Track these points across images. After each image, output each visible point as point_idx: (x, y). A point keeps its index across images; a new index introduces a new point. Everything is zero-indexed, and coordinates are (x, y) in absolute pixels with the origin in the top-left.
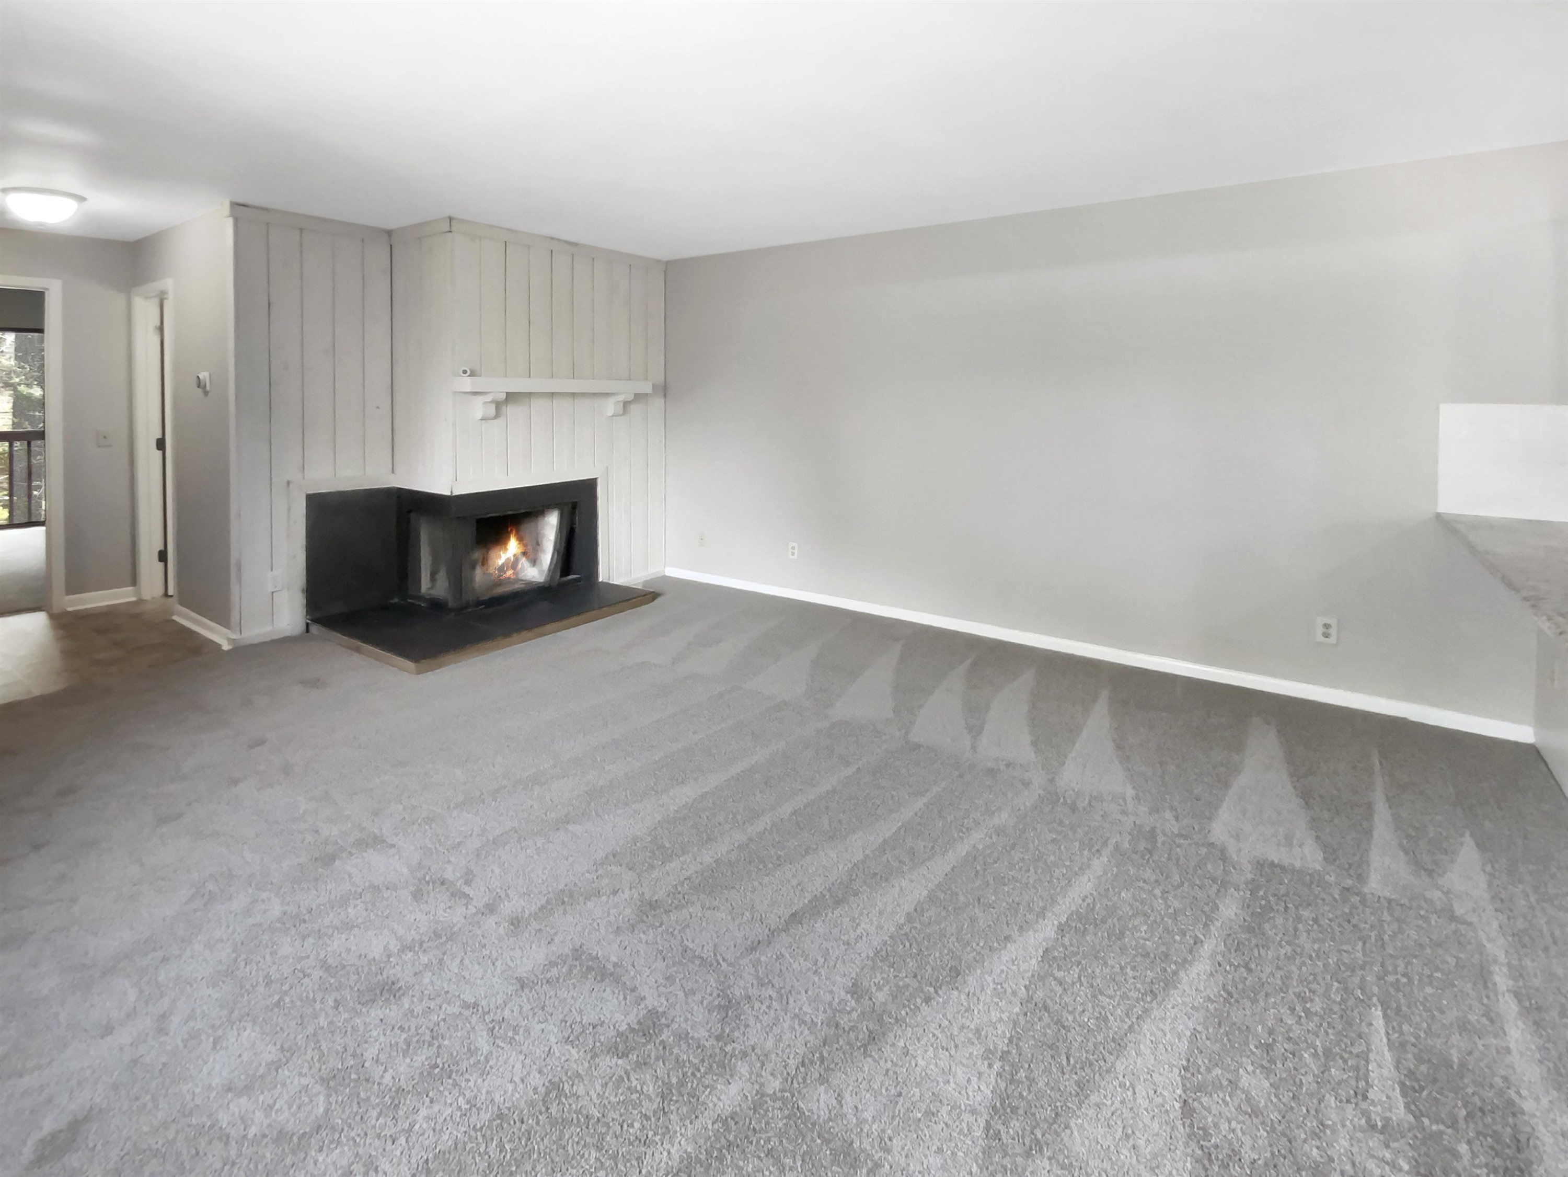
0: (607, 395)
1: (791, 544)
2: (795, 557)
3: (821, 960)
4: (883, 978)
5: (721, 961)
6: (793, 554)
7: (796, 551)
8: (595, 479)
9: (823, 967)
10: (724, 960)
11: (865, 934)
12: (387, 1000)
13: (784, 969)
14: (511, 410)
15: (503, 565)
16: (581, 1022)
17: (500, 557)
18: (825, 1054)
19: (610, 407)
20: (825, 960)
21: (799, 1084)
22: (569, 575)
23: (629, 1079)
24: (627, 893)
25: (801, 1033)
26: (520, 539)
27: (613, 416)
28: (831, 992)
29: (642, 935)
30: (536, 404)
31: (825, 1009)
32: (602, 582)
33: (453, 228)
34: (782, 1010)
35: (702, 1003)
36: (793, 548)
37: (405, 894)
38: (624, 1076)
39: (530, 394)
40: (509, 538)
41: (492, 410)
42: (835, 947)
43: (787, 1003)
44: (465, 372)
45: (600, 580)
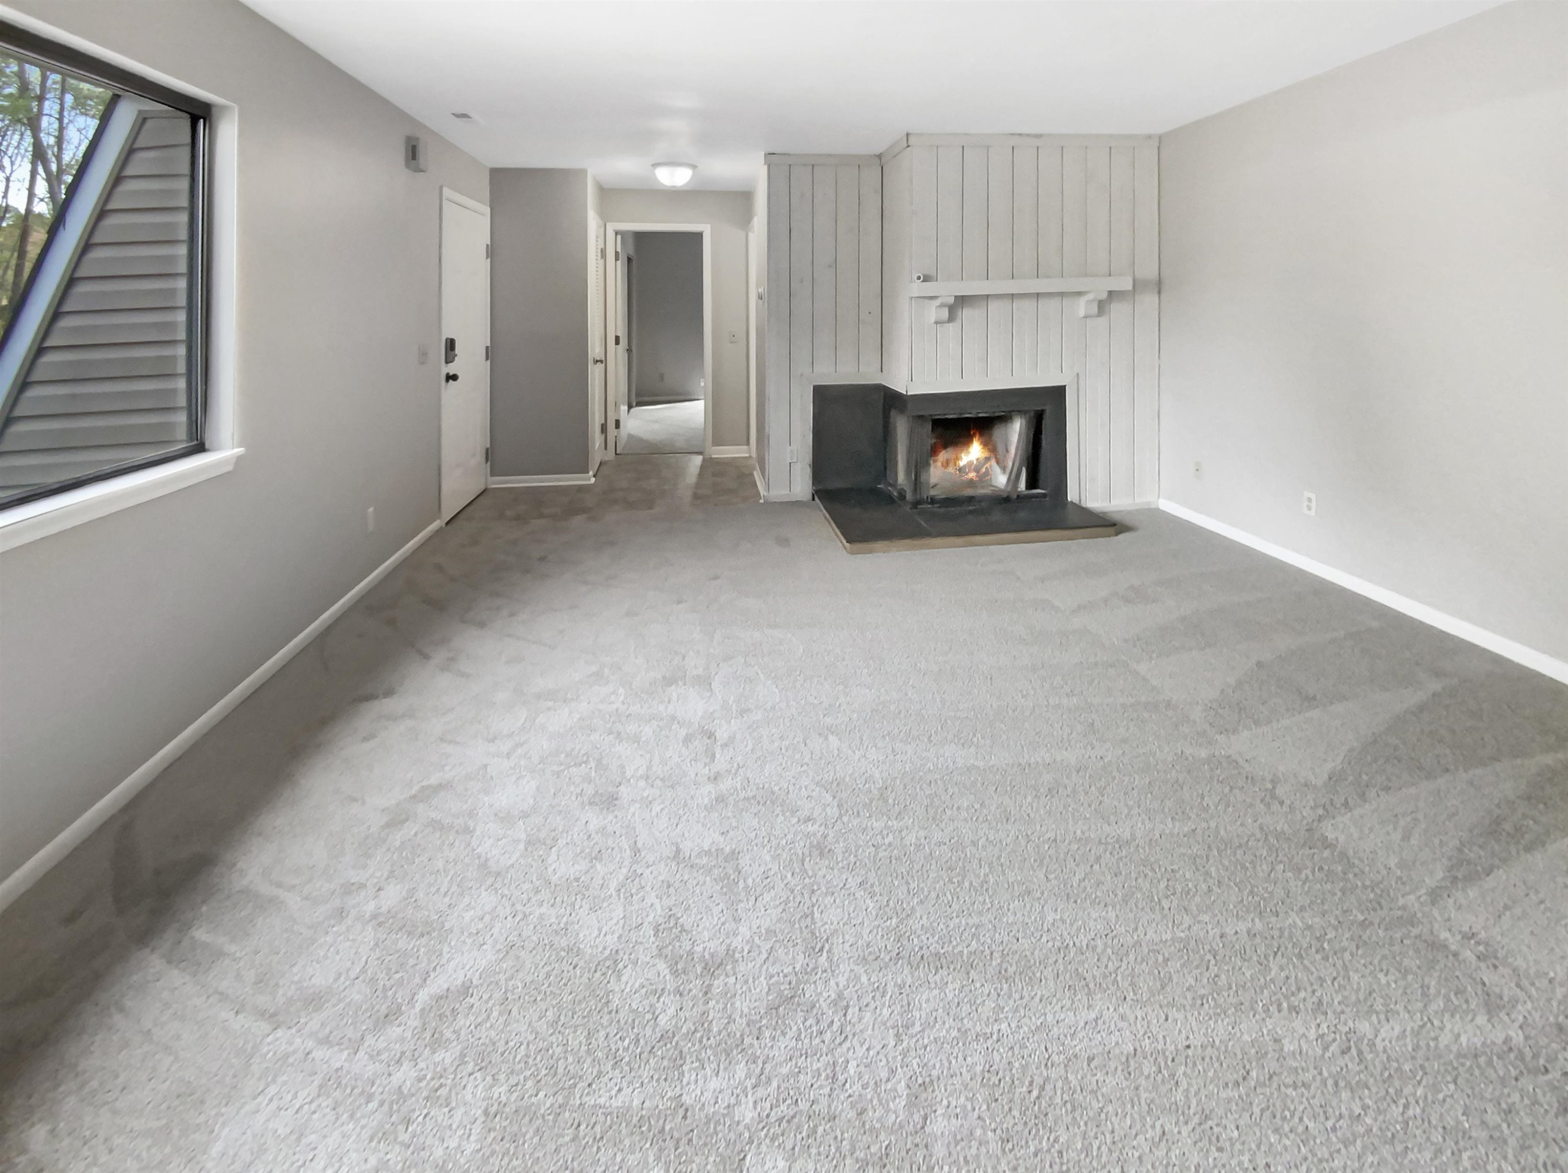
0: (1080, 294)
1: (1307, 494)
2: (1313, 513)
3: (917, 1028)
4: (964, 1107)
5: (825, 950)
6: (1309, 508)
7: (1314, 505)
8: (1065, 386)
9: (912, 1037)
10: (829, 951)
11: (995, 1037)
12: (603, 809)
13: (872, 1006)
14: (967, 313)
15: (965, 466)
16: (679, 918)
17: (961, 459)
18: (820, 1130)
19: (1082, 307)
20: (923, 1030)
21: (766, 1136)
22: (1035, 488)
23: (659, 998)
24: (816, 827)
25: (821, 1087)
26: (985, 444)
27: (1086, 317)
28: (893, 1071)
29: (789, 875)
30: (993, 306)
31: (868, 1083)
32: (1072, 502)
33: (910, 142)
34: (828, 1047)
35: (772, 977)
36: (1310, 500)
37: (683, 732)
38: (659, 991)
39: (988, 296)
40: (972, 441)
41: (945, 313)
42: (947, 1025)
43: (840, 1044)
44: (919, 278)
45: (1069, 499)
